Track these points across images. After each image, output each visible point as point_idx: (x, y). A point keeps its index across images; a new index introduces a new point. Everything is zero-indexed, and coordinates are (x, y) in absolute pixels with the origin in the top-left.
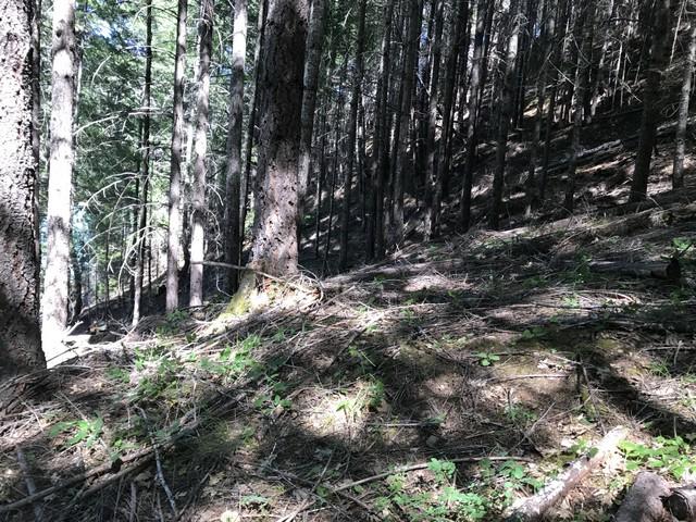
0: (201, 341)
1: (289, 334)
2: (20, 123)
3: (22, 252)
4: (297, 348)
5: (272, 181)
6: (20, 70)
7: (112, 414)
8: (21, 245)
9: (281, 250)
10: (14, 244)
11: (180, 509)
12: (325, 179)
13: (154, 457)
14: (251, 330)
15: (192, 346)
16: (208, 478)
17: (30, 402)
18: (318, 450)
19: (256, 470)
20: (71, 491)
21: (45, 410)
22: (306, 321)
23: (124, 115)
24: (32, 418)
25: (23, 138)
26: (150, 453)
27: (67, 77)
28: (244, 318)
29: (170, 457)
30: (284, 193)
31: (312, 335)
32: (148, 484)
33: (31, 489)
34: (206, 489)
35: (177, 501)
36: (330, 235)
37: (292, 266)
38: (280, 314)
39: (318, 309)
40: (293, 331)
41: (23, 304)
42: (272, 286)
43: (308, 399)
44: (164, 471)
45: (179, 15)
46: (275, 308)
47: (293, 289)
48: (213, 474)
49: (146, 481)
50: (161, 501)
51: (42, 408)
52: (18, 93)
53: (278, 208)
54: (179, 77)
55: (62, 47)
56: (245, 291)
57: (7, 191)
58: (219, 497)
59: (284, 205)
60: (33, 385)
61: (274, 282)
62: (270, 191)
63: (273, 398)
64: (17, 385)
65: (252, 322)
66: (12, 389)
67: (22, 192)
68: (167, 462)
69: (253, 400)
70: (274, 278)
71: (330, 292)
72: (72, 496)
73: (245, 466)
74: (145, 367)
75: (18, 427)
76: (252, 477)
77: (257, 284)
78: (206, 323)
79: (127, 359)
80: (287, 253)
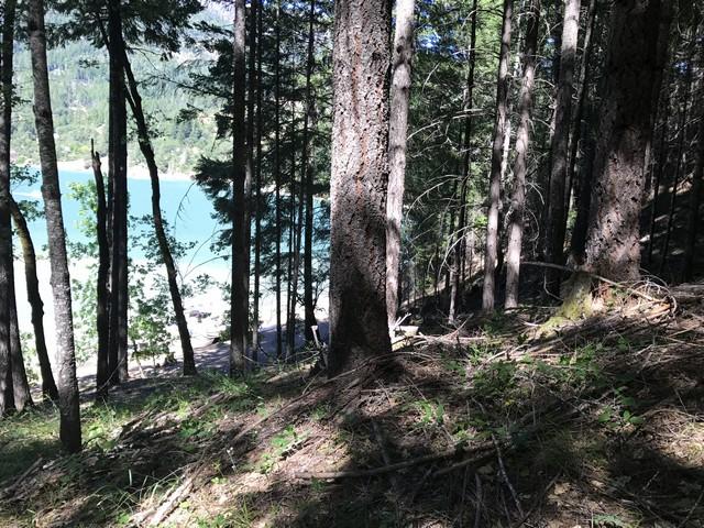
0: (533, 343)
1: (637, 346)
2: (379, 133)
3: (377, 248)
4: (647, 363)
5: (613, 175)
6: (382, 86)
7: (452, 404)
8: (376, 242)
9: (619, 253)
10: (371, 240)
11: (526, 511)
12: (664, 173)
13: (496, 452)
14: (589, 337)
15: (525, 348)
16: (553, 486)
17: (382, 381)
18: (683, 482)
19: (606, 488)
20: (421, 469)
21: (394, 390)
22: (656, 333)
23: (447, 120)
24: (383, 396)
25: (381, 147)
26: (490, 449)
27: (404, 89)
28: (579, 323)
29: (512, 456)
30: (627, 188)
31: (665, 350)
32: (492, 479)
33: (387, 460)
34: (551, 496)
35: (522, 502)
36: (668, 237)
37: (634, 271)
38: (620, 324)
39: (669, 322)
40: (642, 343)
41: (376, 293)
42: (611, 291)
43: (666, 422)
44: (506, 468)
45: (505, 13)
46: (615, 316)
47: (635, 297)
48: (559, 483)
49: (489, 474)
50: (506, 498)
51: (391, 389)
52: (379, 106)
53: (618, 206)
54: (503, 76)
55: (401, 62)
56: (578, 295)
57: (368, 194)
58: (566, 508)
59: (625, 202)
60: (382, 367)
61: (614, 287)
62: (609, 187)
63: (621, 414)
64: (371, 365)
65: (589, 330)
66: (366, 368)
67: (379, 195)
68: (510, 460)
69: (598, 413)
70: (613, 283)
71: (683, 303)
72: (422, 474)
73: (595, 482)
74: (479, 363)
75: (371, 402)
76: (602, 495)
77: (592, 288)
78: (534, 325)
79: (460, 353)
80: (628, 255)
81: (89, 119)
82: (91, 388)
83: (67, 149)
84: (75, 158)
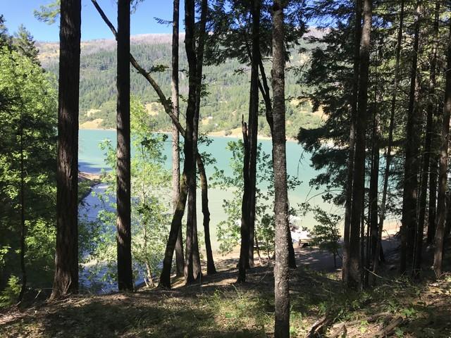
81: (229, 107)
82: (233, 269)
83: (217, 125)
84: (221, 130)
